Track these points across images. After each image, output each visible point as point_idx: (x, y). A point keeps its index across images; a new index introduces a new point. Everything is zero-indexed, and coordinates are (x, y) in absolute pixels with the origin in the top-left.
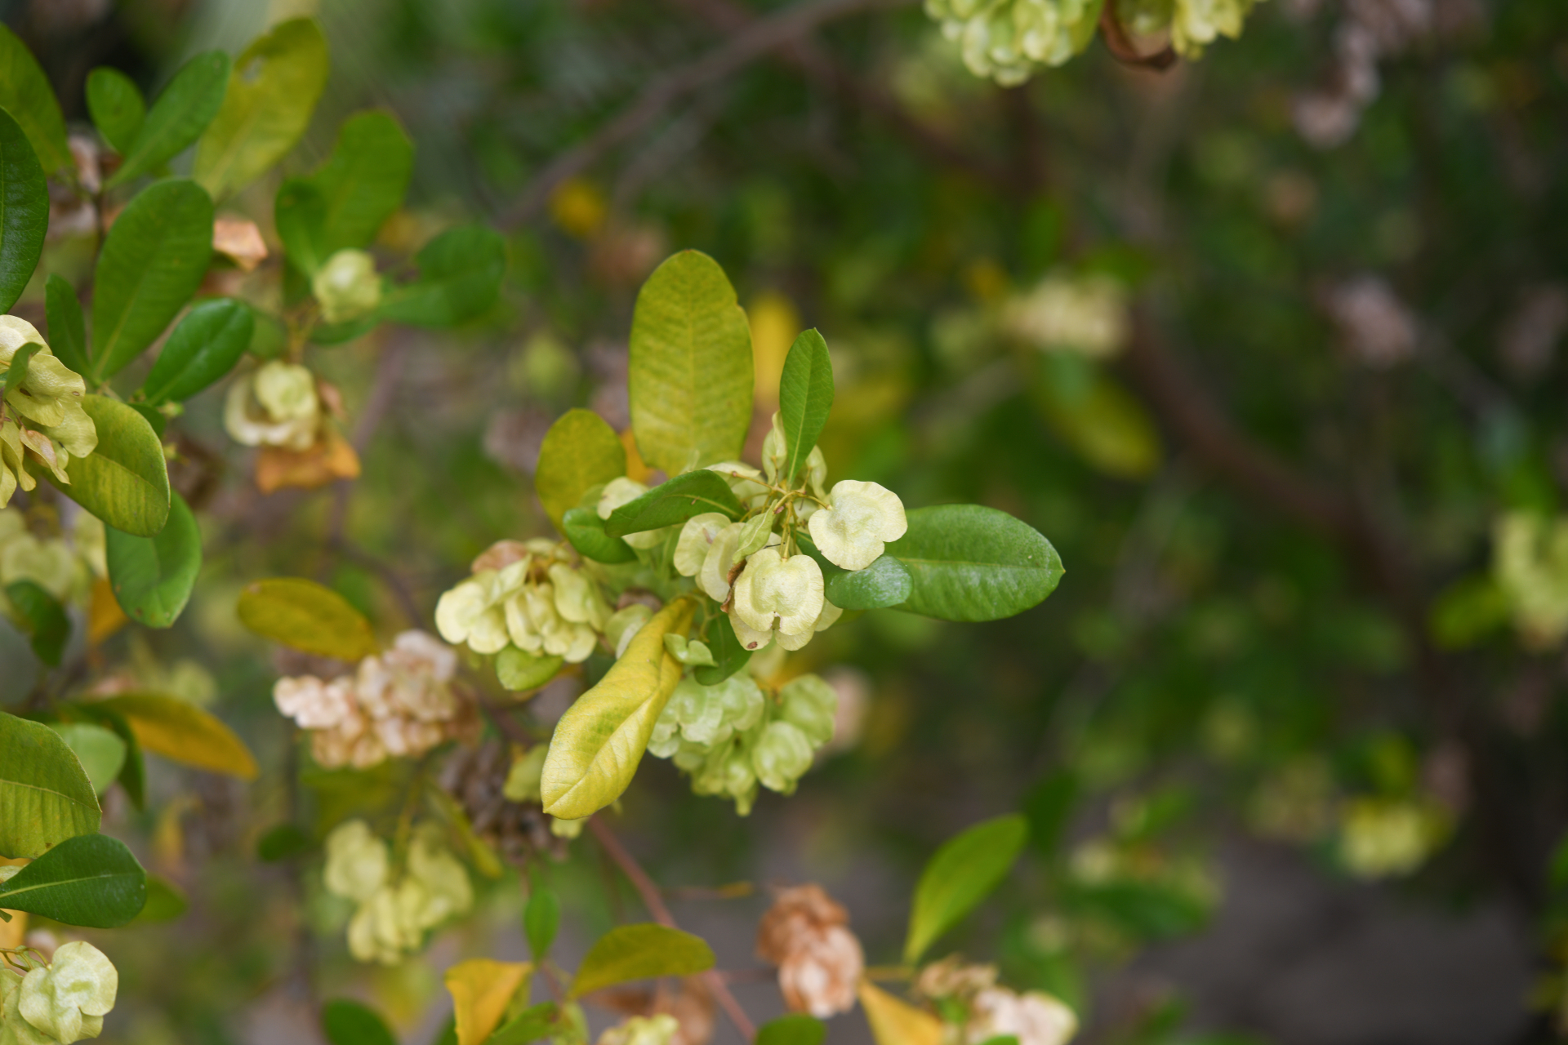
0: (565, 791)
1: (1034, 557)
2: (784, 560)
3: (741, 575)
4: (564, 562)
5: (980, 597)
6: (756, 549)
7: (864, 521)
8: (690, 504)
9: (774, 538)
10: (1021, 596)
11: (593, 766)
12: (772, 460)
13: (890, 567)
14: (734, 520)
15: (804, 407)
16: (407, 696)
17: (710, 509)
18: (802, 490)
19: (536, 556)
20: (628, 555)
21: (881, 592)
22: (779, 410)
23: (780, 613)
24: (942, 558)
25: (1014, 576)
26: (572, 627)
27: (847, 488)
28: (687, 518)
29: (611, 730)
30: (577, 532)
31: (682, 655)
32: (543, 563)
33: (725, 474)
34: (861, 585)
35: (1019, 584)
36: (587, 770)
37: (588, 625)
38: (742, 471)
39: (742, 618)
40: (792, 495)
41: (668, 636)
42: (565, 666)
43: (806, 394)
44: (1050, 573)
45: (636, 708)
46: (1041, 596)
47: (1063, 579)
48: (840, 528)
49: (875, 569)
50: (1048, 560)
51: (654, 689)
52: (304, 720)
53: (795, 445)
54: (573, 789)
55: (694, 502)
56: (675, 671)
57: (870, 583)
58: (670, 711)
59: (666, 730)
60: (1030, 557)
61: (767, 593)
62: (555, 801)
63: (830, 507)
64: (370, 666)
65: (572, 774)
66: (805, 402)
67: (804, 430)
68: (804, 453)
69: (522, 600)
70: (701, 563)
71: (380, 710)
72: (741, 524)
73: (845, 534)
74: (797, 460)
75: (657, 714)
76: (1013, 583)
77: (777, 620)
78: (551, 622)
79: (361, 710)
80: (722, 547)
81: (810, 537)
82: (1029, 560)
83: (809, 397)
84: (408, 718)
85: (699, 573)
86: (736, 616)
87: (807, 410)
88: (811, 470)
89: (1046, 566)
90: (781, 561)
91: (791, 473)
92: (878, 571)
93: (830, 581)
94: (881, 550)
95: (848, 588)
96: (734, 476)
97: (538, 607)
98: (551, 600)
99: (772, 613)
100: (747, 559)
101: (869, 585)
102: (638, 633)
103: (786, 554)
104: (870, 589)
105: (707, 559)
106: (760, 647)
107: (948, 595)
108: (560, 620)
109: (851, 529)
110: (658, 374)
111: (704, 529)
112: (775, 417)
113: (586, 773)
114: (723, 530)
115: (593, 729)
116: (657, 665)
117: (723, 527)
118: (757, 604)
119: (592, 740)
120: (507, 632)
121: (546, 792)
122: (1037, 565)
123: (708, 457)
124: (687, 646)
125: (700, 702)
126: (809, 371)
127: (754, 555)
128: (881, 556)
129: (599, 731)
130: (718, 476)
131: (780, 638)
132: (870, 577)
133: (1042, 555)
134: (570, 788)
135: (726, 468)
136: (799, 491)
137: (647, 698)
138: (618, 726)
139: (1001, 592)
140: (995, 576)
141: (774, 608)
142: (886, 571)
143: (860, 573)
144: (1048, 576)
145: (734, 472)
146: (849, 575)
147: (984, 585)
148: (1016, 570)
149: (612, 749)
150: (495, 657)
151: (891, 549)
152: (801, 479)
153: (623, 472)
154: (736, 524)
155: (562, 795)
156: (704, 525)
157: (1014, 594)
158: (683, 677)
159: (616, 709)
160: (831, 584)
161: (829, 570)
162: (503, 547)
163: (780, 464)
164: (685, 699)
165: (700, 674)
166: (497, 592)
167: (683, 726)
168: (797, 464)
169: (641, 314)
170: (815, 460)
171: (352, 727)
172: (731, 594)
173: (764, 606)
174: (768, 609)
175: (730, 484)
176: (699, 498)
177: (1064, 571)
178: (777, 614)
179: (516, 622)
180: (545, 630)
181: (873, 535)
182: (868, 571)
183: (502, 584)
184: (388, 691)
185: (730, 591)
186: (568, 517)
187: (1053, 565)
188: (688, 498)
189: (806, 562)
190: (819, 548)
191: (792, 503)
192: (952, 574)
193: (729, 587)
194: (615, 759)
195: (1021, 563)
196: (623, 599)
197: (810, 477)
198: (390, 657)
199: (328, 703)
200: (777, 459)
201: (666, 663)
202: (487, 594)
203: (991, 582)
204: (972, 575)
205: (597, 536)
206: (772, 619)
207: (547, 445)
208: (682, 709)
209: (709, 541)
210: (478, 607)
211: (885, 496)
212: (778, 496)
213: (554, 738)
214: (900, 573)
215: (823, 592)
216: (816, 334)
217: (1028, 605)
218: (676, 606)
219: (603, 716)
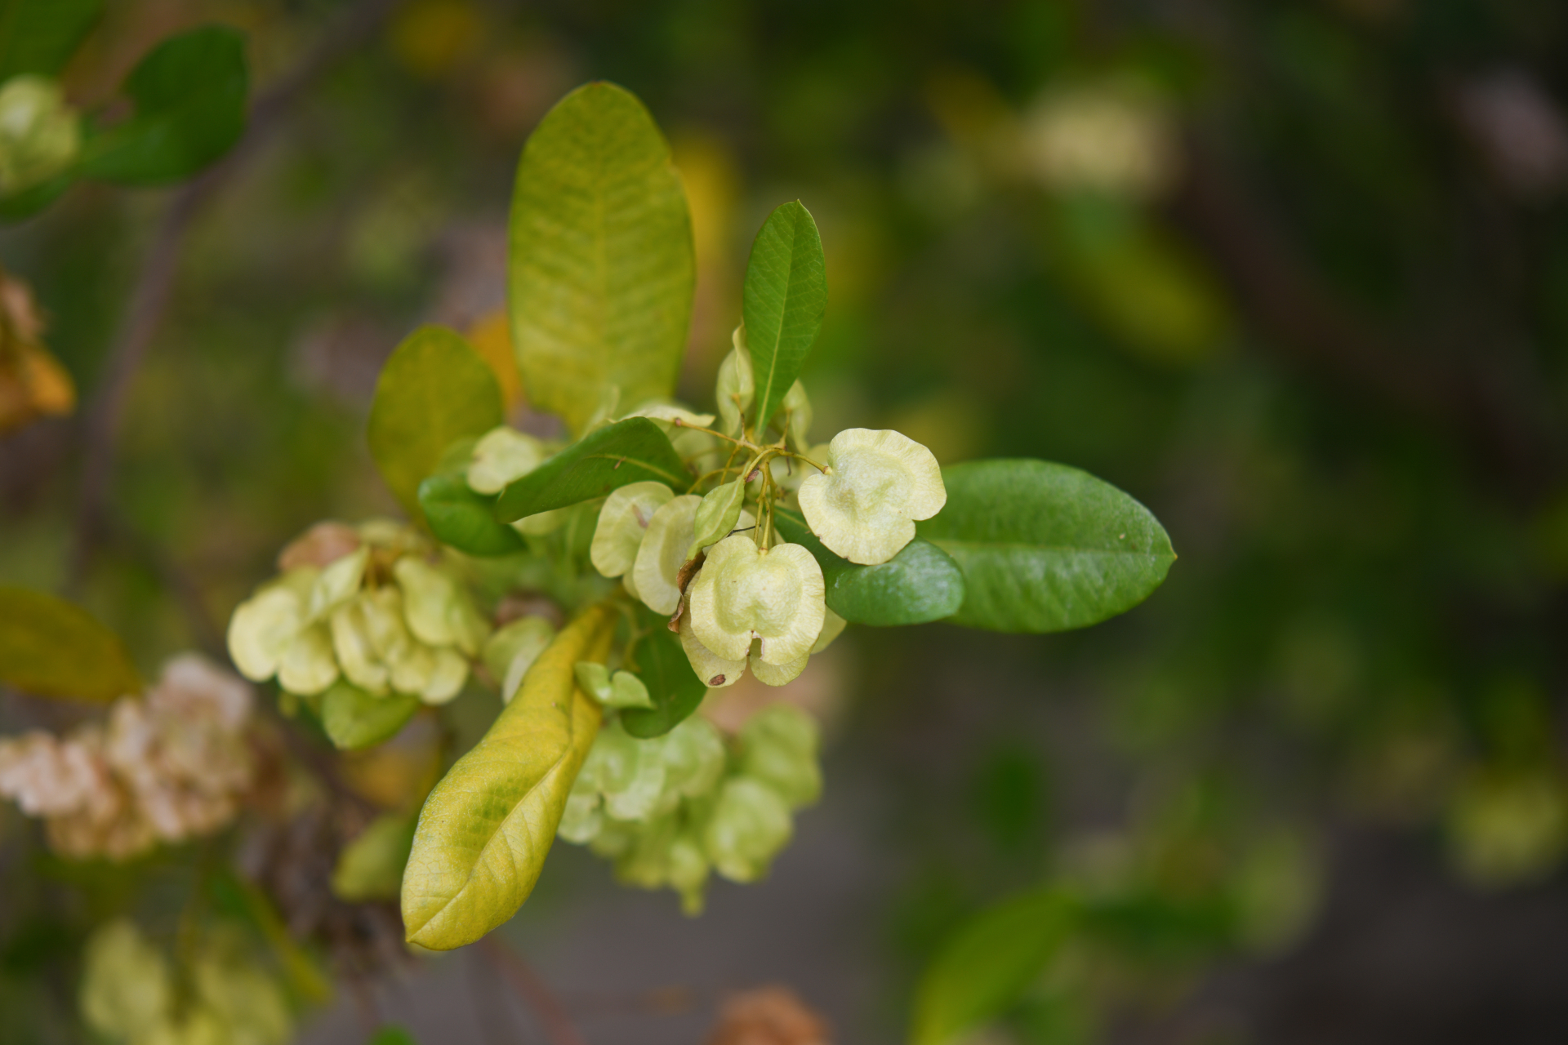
0: (439, 908)
1: (1128, 537)
2: (763, 552)
3: (696, 575)
4: (416, 554)
5: (1046, 597)
6: (721, 536)
7: (883, 489)
8: (613, 468)
9: (745, 518)
10: (1109, 593)
11: (479, 868)
12: (733, 400)
13: (928, 559)
14: (679, 491)
15: (781, 319)
16: (184, 756)
17: (640, 476)
18: (781, 444)
19: (375, 547)
20: (516, 543)
21: (919, 598)
22: (743, 324)
23: (760, 632)
24: (986, 540)
25: (1098, 566)
26: (431, 651)
27: (854, 441)
28: (608, 490)
29: (504, 812)
30: (440, 512)
31: (604, 693)
32: (385, 558)
33: (664, 422)
34: (886, 588)
35: (1106, 576)
36: (470, 874)
37: (456, 649)
38: (687, 417)
39: (702, 641)
40: (769, 453)
41: (581, 665)
42: (423, 710)
43: (785, 299)
44: (1153, 559)
45: (539, 777)
46: (1140, 594)
47: (1174, 568)
48: (846, 501)
49: (906, 563)
50: (1150, 541)
51: (565, 749)
52: (31, 802)
53: (766, 376)
54: (450, 905)
55: (617, 466)
56: (593, 717)
57: (900, 583)
58: (586, 776)
59: (581, 803)
60: (1122, 536)
61: (740, 603)
62: (423, 924)
63: (829, 470)
64: (127, 716)
65: (448, 883)
66: (783, 312)
67: (780, 354)
68: (781, 389)
69: (356, 613)
70: (633, 559)
71: (144, 778)
72: (692, 500)
73: (854, 510)
74: (770, 399)
75: (569, 783)
76: (1095, 574)
77: (756, 645)
78: (401, 644)
79: (115, 780)
80: (663, 533)
81: (802, 518)
82: (1120, 541)
83: (789, 305)
84: (184, 788)
85: (631, 570)
86: (693, 636)
87: (786, 324)
88: (791, 413)
89: (1148, 549)
90: (759, 553)
91: (761, 419)
92: (911, 566)
93: (835, 582)
94: (910, 533)
95: (864, 592)
96: (677, 425)
97: (380, 623)
98: (400, 611)
99: (749, 632)
100: (704, 550)
101: (898, 588)
102: (536, 662)
103: (765, 543)
104: (901, 594)
105: (641, 552)
106: (729, 681)
107: (995, 594)
108: (413, 642)
109: (864, 502)
110: (552, 272)
111: (635, 509)
112: (736, 336)
113: (468, 880)
114: (663, 508)
115: (476, 812)
116: (566, 710)
117: (662, 502)
118: (725, 620)
119: (476, 829)
120: (335, 659)
121: (409, 911)
122: (1131, 547)
123: (629, 397)
124: (610, 679)
125: (631, 762)
126: (789, 266)
127: (716, 545)
128: (911, 542)
129: (486, 814)
130: (655, 426)
131: (758, 668)
132: (898, 575)
133: (1141, 533)
134: (446, 903)
135: (664, 412)
136: (776, 446)
137: (556, 762)
138: (513, 807)
139: (1078, 588)
140: (1068, 565)
141: (752, 625)
142: (923, 565)
143: (882, 569)
144: (1151, 565)
145: (677, 419)
146: (865, 573)
147: (1051, 578)
148: (1101, 555)
149: (505, 841)
150: (320, 697)
151: (925, 530)
152: (776, 429)
153: (498, 420)
154: (682, 498)
155: (434, 915)
156: (634, 500)
157: (1099, 591)
158: (605, 723)
159: (510, 780)
160: (836, 585)
161: (832, 565)
162: (326, 534)
163: (745, 405)
164: (607, 757)
165: (631, 720)
166: (318, 604)
167: (609, 797)
168: (770, 405)
169: (527, 181)
170: (795, 398)
171: (104, 806)
172: (684, 603)
173: (736, 623)
174: (742, 627)
175: (670, 437)
176: (625, 458)
177: (1175, 556)
178: (756, 635)
179: (349, 646)
180: (393, 657)
181: (896, 510)
182: (895, 567)
183: (326, 591)
184: (155, 750)
185: (681, 600)
186: (425, 490)
187: (1158, 548)
188: (610, 460)
189: (796, 556)
190: (816, 532)
191: (768, 463)
192: (1001, 562)
193: (678, 593)
194: (511, 855)
195: (1108, 546)
196: (505, 607)
197: (789, 426)
198: (158, 700)
199: (64, 772)
200: (741, 398)
201: (580, 706)
202: (305, 603)
203: (1062, 573)
204: (1033, 564)
205: (471, 518)
206: (749, 642)
207: (386, 381)
208: (606, 771)
209: (643, 524)
210: (291, 625)
211: (911, 450)
212: (745, 455)
213: (418, 828)
214: (944, 569)
215: (823, 598)
216: (800, 209)
217: (1120, 607)
218: (588, 619)
219: (491, 792)
